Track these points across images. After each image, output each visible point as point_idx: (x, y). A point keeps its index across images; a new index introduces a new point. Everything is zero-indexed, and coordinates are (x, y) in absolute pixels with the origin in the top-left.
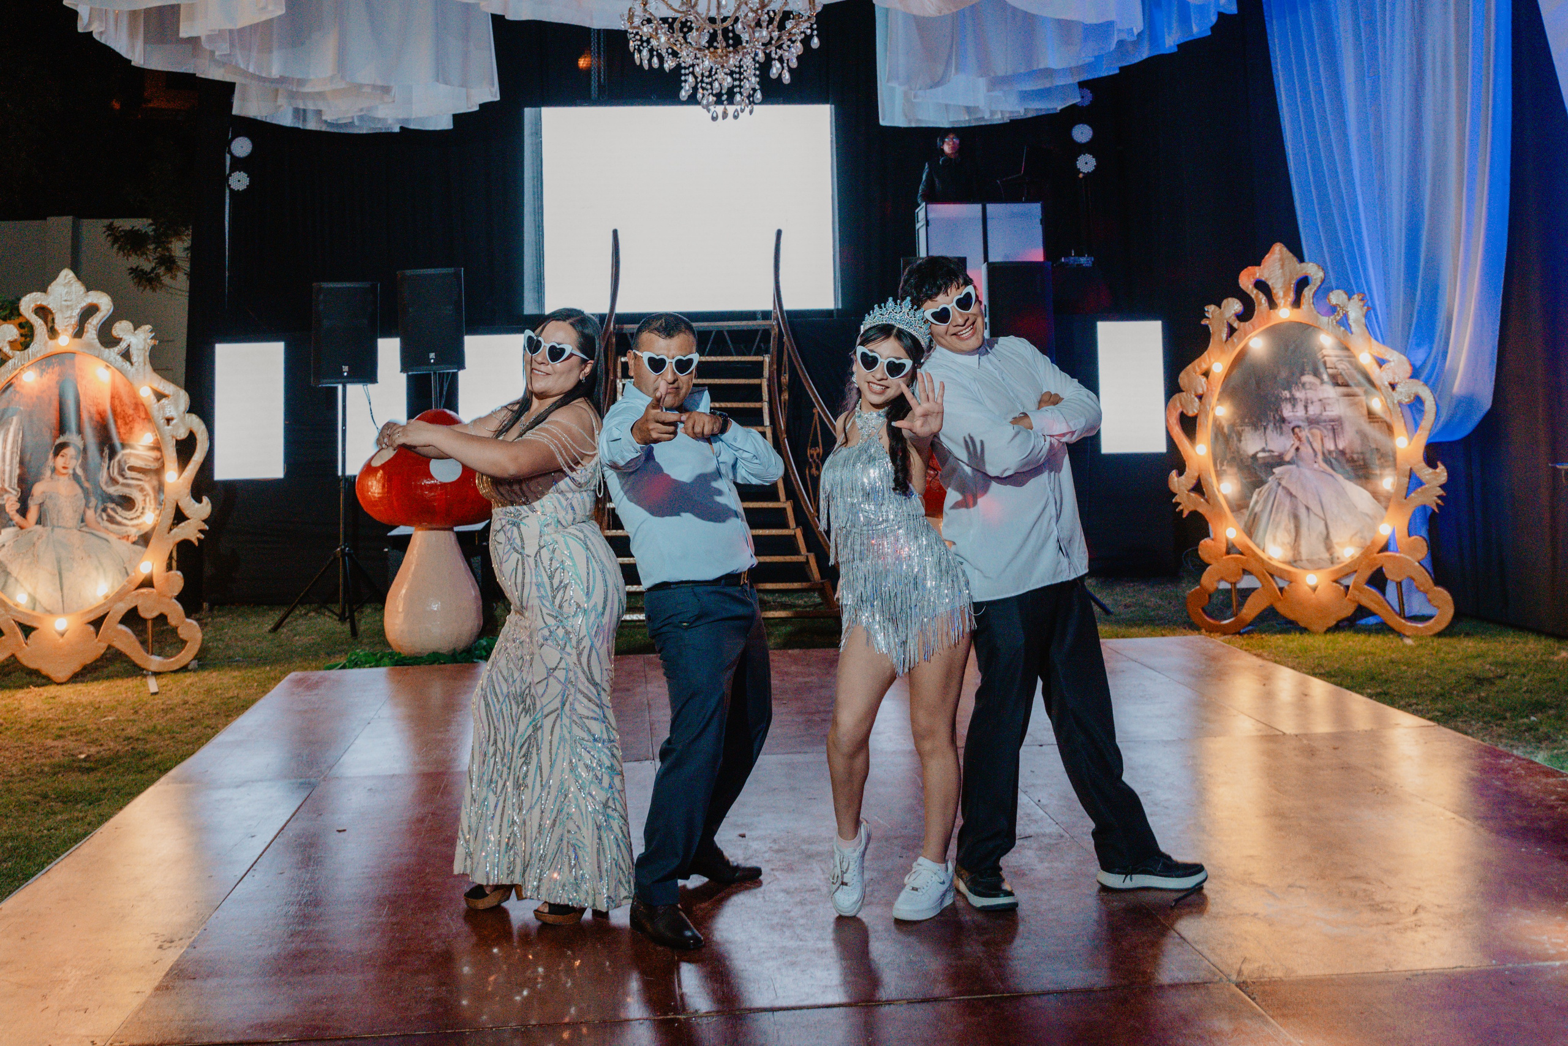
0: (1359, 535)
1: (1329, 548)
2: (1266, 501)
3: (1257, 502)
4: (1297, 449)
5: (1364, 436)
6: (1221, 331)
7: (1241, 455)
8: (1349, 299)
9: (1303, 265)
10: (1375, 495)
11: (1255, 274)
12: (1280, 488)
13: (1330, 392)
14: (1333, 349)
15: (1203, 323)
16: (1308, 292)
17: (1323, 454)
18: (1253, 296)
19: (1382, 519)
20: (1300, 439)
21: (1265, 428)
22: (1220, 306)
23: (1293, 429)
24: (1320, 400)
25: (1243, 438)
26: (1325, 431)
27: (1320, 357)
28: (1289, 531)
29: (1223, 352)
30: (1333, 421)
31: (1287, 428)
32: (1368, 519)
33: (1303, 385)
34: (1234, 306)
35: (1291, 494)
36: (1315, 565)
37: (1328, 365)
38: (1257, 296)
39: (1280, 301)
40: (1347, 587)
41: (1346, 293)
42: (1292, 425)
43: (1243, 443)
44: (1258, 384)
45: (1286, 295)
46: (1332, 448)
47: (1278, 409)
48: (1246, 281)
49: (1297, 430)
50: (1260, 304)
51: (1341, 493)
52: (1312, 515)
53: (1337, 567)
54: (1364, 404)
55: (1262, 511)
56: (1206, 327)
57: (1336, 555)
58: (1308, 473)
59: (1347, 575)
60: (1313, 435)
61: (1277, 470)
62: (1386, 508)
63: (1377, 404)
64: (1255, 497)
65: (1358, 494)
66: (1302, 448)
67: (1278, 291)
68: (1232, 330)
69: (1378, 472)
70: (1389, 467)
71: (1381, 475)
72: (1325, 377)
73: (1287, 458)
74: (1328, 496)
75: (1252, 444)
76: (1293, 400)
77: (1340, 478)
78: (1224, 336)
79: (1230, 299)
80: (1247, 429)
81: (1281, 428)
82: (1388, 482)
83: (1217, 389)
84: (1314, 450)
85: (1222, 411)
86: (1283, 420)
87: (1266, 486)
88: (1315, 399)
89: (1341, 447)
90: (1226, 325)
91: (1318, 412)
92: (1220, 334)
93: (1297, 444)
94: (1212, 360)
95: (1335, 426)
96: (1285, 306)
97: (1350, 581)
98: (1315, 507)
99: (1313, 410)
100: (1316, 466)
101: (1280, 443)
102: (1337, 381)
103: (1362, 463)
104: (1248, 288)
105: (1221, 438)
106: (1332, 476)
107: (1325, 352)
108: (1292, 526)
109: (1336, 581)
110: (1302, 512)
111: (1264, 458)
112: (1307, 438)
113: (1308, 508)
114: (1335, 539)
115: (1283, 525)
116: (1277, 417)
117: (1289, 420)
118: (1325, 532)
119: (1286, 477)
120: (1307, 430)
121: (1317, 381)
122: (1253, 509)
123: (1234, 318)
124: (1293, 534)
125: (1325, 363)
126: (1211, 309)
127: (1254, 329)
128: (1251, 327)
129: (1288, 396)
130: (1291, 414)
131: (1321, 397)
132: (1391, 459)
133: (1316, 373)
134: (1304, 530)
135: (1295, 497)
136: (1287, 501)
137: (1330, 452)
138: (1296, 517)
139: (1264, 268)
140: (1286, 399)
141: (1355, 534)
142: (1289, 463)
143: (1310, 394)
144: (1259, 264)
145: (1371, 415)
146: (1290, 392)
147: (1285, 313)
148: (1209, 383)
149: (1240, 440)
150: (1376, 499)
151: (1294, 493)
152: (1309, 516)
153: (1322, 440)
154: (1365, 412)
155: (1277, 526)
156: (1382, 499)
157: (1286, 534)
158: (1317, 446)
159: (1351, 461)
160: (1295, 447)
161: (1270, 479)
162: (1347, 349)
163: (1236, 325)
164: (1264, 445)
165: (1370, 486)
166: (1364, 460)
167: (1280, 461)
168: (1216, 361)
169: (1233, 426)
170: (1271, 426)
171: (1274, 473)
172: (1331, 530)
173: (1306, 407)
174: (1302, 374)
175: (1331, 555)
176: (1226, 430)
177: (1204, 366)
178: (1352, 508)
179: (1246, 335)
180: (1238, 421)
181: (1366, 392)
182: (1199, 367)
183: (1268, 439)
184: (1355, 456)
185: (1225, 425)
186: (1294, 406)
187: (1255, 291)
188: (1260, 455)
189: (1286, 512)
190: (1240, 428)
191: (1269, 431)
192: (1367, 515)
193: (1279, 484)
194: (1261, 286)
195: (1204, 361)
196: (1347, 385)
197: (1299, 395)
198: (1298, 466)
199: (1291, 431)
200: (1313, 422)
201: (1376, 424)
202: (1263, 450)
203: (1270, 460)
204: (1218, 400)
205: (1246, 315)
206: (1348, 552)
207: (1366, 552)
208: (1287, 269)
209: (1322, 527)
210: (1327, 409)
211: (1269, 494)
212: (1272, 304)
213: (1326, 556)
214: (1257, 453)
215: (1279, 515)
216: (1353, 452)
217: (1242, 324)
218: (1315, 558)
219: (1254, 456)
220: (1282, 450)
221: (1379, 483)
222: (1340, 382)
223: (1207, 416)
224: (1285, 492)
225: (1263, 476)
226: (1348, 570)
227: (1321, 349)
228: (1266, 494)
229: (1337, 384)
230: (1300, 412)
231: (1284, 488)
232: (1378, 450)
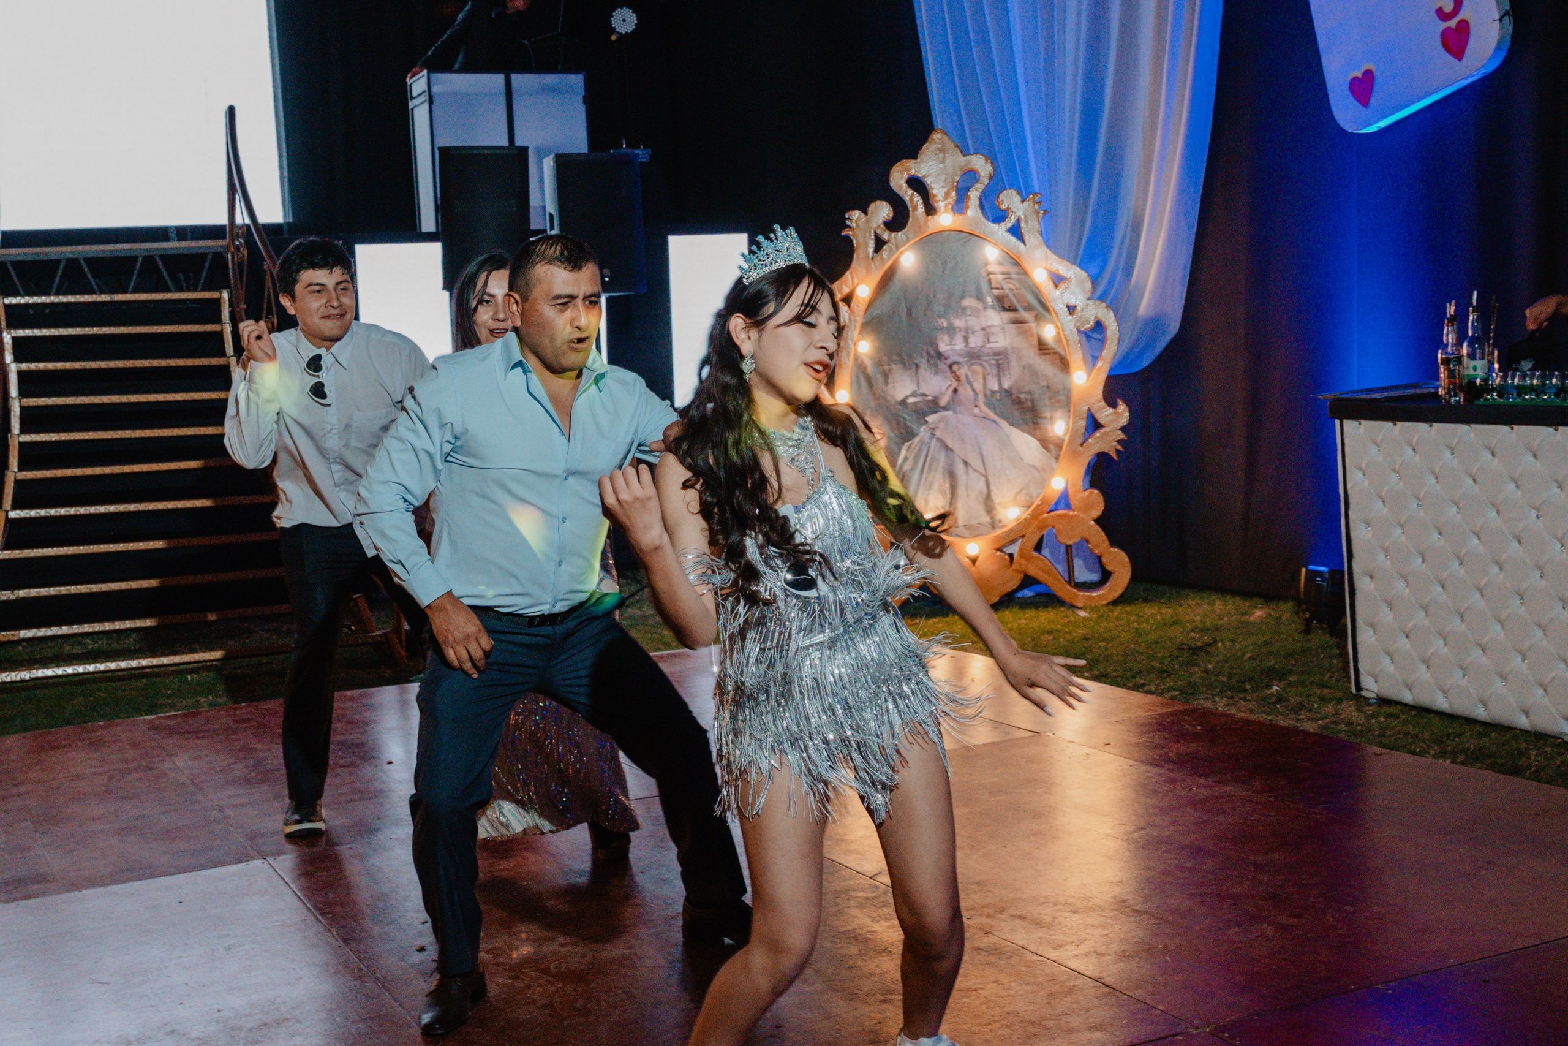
0: (1024, 492)
1: (990, 509)
2: (916, 458)
3: (906, 459)
4: (955, 391)
5: (1034, 373)
6: (866, 245)
7: (887, 401)
8: (1023, 202)
9: (968, 158)
10: (1044, 442)
11: (908, 169)
12: (934, 441)
13: (995, 318)
14: (1000, 264)
15: (843, 234)
16: (974, 195)
17: (985, 396)
18: (907, 199)
19: (1052, 472)
20: (958, 379)
21: (917, 366)
22: (866, 213)
23: (950, 366)
24: (983, 329)
25: (890, 380)
26: (989, 369)
27: (984, 274)
28: (942, 492)
29: (868, 271)
30: (996, 354)
31: (942, 366)
32: (1035, 472)
33: (964, 309)
34: (882, 211)
35: (948, 449)
36: (974, 532)
37: (994, 285)
38: (911, 199)
39: (941, 205)
40: (1011, 556)
41: (1020, 193)
42: (949, 362)
43: (890, 386)
44: (909, 313)
45: (947, 195)
46: (996, 388)
47: (934, 344)
48: (898, 179)
49: (955, 367)
50: (915, 208)
51: (1005, 443)
52: (971, 471)
53: (999, 532)
54: (1035, 332)
55: (912, 469)
56: (848, 238)
57: (998, 517)
58: (968, 419)
59: (1012, 542)
60: (974, 372)
61: (930, 419)
62: (1057, 458)
63: (1048, 332)
64: (903, 452)
65: (1025, 443)
66: (960, 390)
67: (938, 191)
68: (880, 244)
69: (1048, 415)
70: (1060, 407)
71: (1052, 418)
72: (989, 300)
73: (943, 402)
74: (990, 446)
75: (902, 387)
76: (951, 330)
77: (1004, 424)
78: (871, 250)
79: (878, 202)
80: (894, 367)
81: (936, 366)
82: (1059, 427)
83: (860, 320)
84: (974, 390)
85: (864, 347)
86: (940, 355)
87: (917, 439)
88: (977, 328)
89: (1006, 386)
90: (873, 237)
91: (980, 344)
92: (864, 245)
93: (955, 384)
94: (856, 281)
95: (1001, 361)
96: (945, 211)
97: (1014, 549)
98: (975, 462)
99: (975, 341)
100: (976, 411)
101: (936, 384)
102: (1004, 304)
103: (1029, 404)
104: (901, 186)
105: (864, 383)
106: (995, 422)
107: (990, 269)
108: (948, 486)
109: (999, 550)
110: (960, 468)
111: (915, 403)
112: (967, 376)
113: (966, 463)
114: (997, 499)
115: (936, 487)
116: (932, 352)
117: (946, 354)
118: (985, 491)
119: (942, 425)
120: (966, 368)
121: (980, 306)
122: (901, 467)
123: (882, 226)
124: (949, 496)
125: (990, 281)
126: (856, 214)
127: (908, 240)
128: (904, 237)
129: (945, 325)
130: (949, 348)
131: (984, 324)
132: (1063, 398)
133: (980, 298)
134: (961, 490)
135: (951, 450)
136: (942, 457)
137: (993, 392)
138: (952, 476)
139: (920, 162)
140: (943, 328)
141: (1021, 491)
142: (945, 408)
143: (972, 322)
144: (915, 158)
145: (1042, 346)
146: (948, 320)
147: (945, 219)
148: (851, 311)
149: (887, 383)
150: (1046, 448)
151: (950, 446)
152: (967, 473)
153: (984, 378)
154: (1035, 342)
155: (930, 487)
156: (1052, 447)
157: (940, 496)
158: (978, 386)
159: (1019, 402)
160: (952, 388)
161: (922, 430)
162: (1017, 264)
163: (885, 236)
164: (915, 388)
165: (1038, 432)
166: (1032, 401)
167: (934, 406)
168: (861, 282)
169: (879, 364)
170: (923, 363)
171: (927, 422)
172: (993, 488)
173: (966, 339)
174: (963, 297)
175: (992, 518)
176: (870, 369)
177: (846, 290)
178: (1017, 460)
179: (897, 248)
180: (885, 358)
181: (1037, 318)
182: (840, 291)
183: (921, 382)
184: (1023, 396)
185: (868, 363)
186: (952, 338)
187: (910, 192)
188: (911, 400)
189: (940, 469)
190: (886, 367)
191: (921, 371)
192: (1034, 467)
193: (933, 435)
194: (917, 184)
195: (846, 283)
196: (1015, 310)
197: (958, 323)
198: (955, 412)
199: (948, 369)
200: (974, 356)
201: (1047, 356)
202: (913, 395)
203: (922, 405)
204: (860, 333)
205: (898, 222)
206: (1011, 514)
207: (1035, 515)
208: (949, 161)
209: (981, 485)
210: (991, 340)
211: (920, 450)
212: (930, 210)
213: (987, 519)
214: (907, 397)
215: (932, 473)
216: (1020, 392)
217: (893, 235)
218: (974, 522)
219: (903, 402)
220: (936, 393)
221: (1049, 428)
222: (1006, 306)
223: (848, 354)
224: (939, 444)
225: (914, 427)
226: (1013, 536)
227: (986, 264)
228: (917, 448)
229: (1005, 309)
230: (960, 345)
231: (939, 440)
232: (1048, 387)
